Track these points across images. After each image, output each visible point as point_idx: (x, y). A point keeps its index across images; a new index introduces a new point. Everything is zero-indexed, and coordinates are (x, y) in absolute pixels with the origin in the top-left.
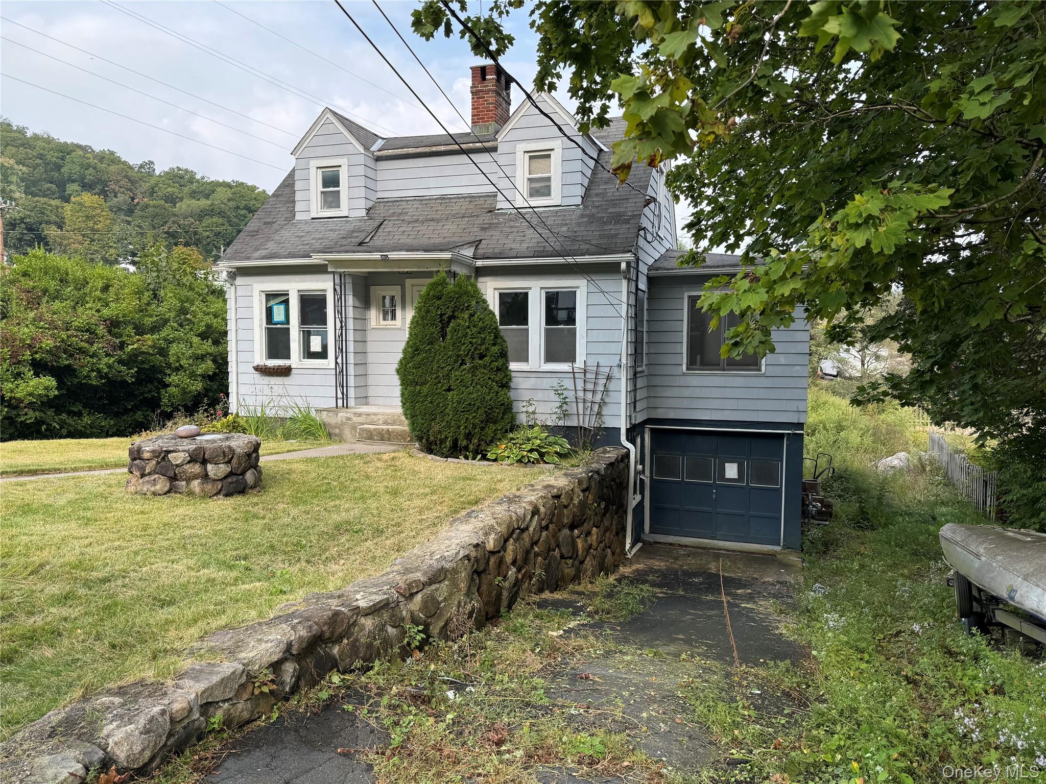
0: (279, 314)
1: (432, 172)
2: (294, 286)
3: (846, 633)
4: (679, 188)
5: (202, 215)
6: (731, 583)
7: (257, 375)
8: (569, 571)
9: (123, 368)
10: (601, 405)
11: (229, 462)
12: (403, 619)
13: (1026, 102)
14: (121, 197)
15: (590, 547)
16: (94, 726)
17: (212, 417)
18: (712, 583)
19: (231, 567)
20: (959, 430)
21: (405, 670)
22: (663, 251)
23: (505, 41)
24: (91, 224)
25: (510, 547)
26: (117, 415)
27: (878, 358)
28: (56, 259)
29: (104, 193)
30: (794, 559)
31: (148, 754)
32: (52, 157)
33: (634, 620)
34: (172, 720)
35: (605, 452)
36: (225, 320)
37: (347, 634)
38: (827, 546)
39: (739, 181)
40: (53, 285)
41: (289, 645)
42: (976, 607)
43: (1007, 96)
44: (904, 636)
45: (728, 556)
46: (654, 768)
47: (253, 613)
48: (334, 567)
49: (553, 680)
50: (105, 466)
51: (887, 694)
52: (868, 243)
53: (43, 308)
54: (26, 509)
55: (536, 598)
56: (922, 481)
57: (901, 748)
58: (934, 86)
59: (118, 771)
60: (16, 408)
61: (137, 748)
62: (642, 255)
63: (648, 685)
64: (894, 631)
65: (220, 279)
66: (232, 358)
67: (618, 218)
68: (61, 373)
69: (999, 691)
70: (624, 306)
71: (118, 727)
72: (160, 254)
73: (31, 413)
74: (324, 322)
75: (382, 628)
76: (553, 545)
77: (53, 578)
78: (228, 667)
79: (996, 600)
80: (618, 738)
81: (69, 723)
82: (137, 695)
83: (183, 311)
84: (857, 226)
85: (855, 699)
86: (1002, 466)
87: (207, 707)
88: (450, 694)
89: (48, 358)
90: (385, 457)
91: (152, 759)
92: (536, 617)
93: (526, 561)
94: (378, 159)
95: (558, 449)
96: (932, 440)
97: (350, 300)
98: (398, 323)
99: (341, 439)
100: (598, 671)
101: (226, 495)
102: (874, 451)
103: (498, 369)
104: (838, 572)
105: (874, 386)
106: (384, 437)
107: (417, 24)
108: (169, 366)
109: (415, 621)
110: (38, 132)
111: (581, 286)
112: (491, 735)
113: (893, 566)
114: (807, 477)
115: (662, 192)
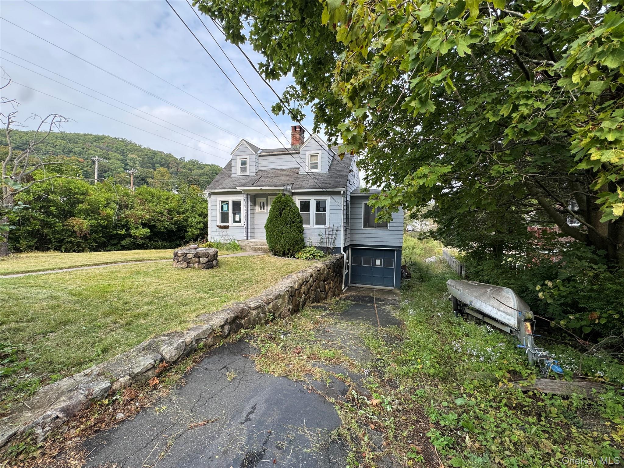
0: (225, 208)
1: (278, 161)
2: (231, 199)
3: (416, 316)
4: (361, 166)
5: (200, 175)
6: (378, 300)
7: (218, 228)
8: (323, 296)
9: (173, 226)
10: (335, 239)
11: (208, 257)
12: (266, 311)
13: (477, 137)
14: (173, 169)
15: (330, 288)
16: (158, 347)
17: (203, 242)
18: (371, 300)
19: (208, 293)
20: (453, 249)
21: (267, 328)
22: (355, 188)
23: (303, 116)
24: (163, 178)
25: (303, 288)
26: (170, 242)
27: (426, 225)
28: (150, 189)
29: (167, 167)
30: (398, 292)
31: (177, 357)
32: (150, 155)
33: (345, 312)
34: (186, 345)
35: (336, 255)
36: (207, 210)
37: (247, 316)
38: (409, 287)
39: (380, 164)
40: (149, 198)
41: (227, 319)
42: (459, 308)
43: (470, 135)
44: (435, 317)
45: (376, 291)
46: (351, 361)
47: (215, 308)
48: (242, 293)
49: (317, 332)
50: (165, 258)
51: (430, 337)
52: (424, 183)
53: (146, 205)
54: (138, 273)
55: (312, 305)
56: (440, 266)
57: (434, 355)
58: (446, 132)
59: (166, 363)
60: (136, 239)
61: (173, 355)
62: (348, 189)
63: (349, 334)
64: (431, 316)
65: (206, 197)
66: (209, 223)
67: (340, 176)
68: (152, 227)
69: (467, 335)
70: (342, 206)
71: (167, 347)
72: (186, 188)
73: (141, 241)
74: (240, 211)
75: (259, 314)
76: (318, 287)
77: (146, 296)
78: (205, 327)
79: (466, 305)
80: (339, 352)
81: (150, 346)
82: (174, 336)
83: (193, 207)
84: (420, 178)
85: (419, 338)
86: (467, 261)
87: (198, 341)
88: (282, 337)
89: (147, 222)
90: (260, 257)
91: (178, 358)
92: (312, 311)
93: (308, 292)
94: (260, 156)
95: (319, 254)
96: (444, 252)
97: (249, 203)
98: (265, 211)
99: (246, 251)
100: (332, 329)
101: (207, 269)
102: (425, 256)
103: (299, 227)
104: (412, 296)
105: (425, 233)
106: (260, 250)
107: (273, 110)
108: (188, 225)
109: (270, 312)
110: (146, 147)
111: (328, 199)
112: (296, 350)
113: (431, 294)
114: (403, 264)
115: (355, 168)
